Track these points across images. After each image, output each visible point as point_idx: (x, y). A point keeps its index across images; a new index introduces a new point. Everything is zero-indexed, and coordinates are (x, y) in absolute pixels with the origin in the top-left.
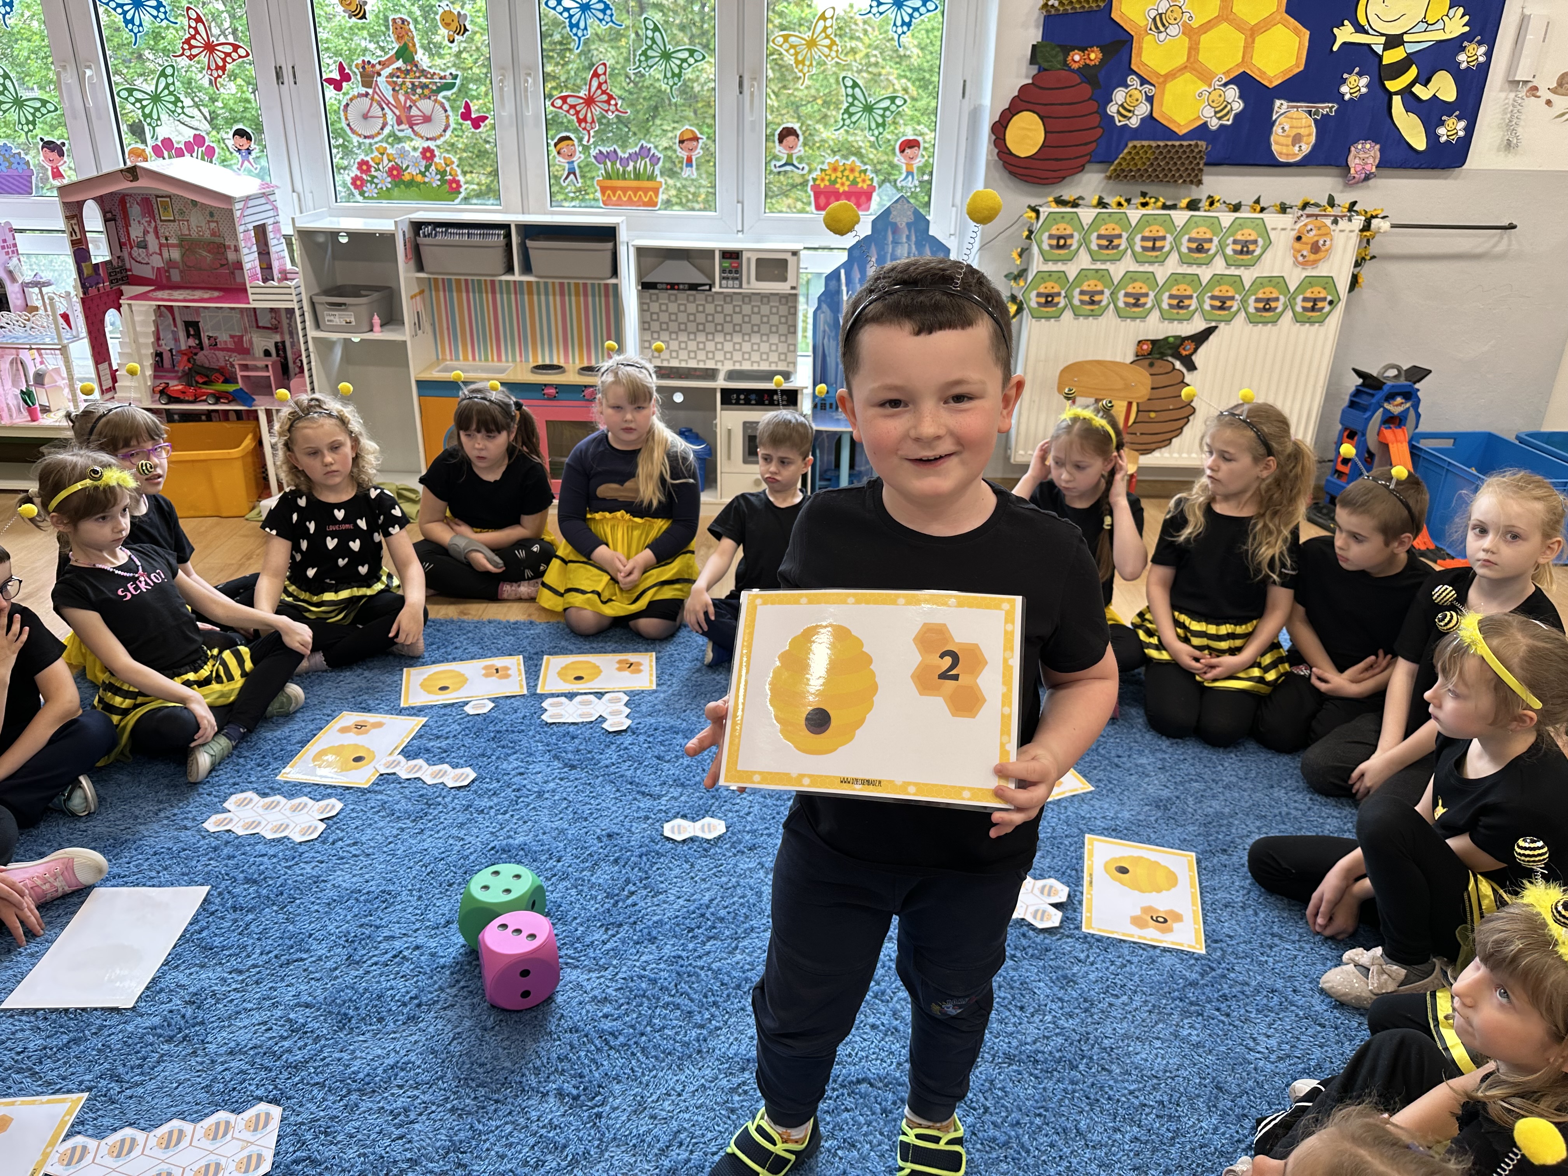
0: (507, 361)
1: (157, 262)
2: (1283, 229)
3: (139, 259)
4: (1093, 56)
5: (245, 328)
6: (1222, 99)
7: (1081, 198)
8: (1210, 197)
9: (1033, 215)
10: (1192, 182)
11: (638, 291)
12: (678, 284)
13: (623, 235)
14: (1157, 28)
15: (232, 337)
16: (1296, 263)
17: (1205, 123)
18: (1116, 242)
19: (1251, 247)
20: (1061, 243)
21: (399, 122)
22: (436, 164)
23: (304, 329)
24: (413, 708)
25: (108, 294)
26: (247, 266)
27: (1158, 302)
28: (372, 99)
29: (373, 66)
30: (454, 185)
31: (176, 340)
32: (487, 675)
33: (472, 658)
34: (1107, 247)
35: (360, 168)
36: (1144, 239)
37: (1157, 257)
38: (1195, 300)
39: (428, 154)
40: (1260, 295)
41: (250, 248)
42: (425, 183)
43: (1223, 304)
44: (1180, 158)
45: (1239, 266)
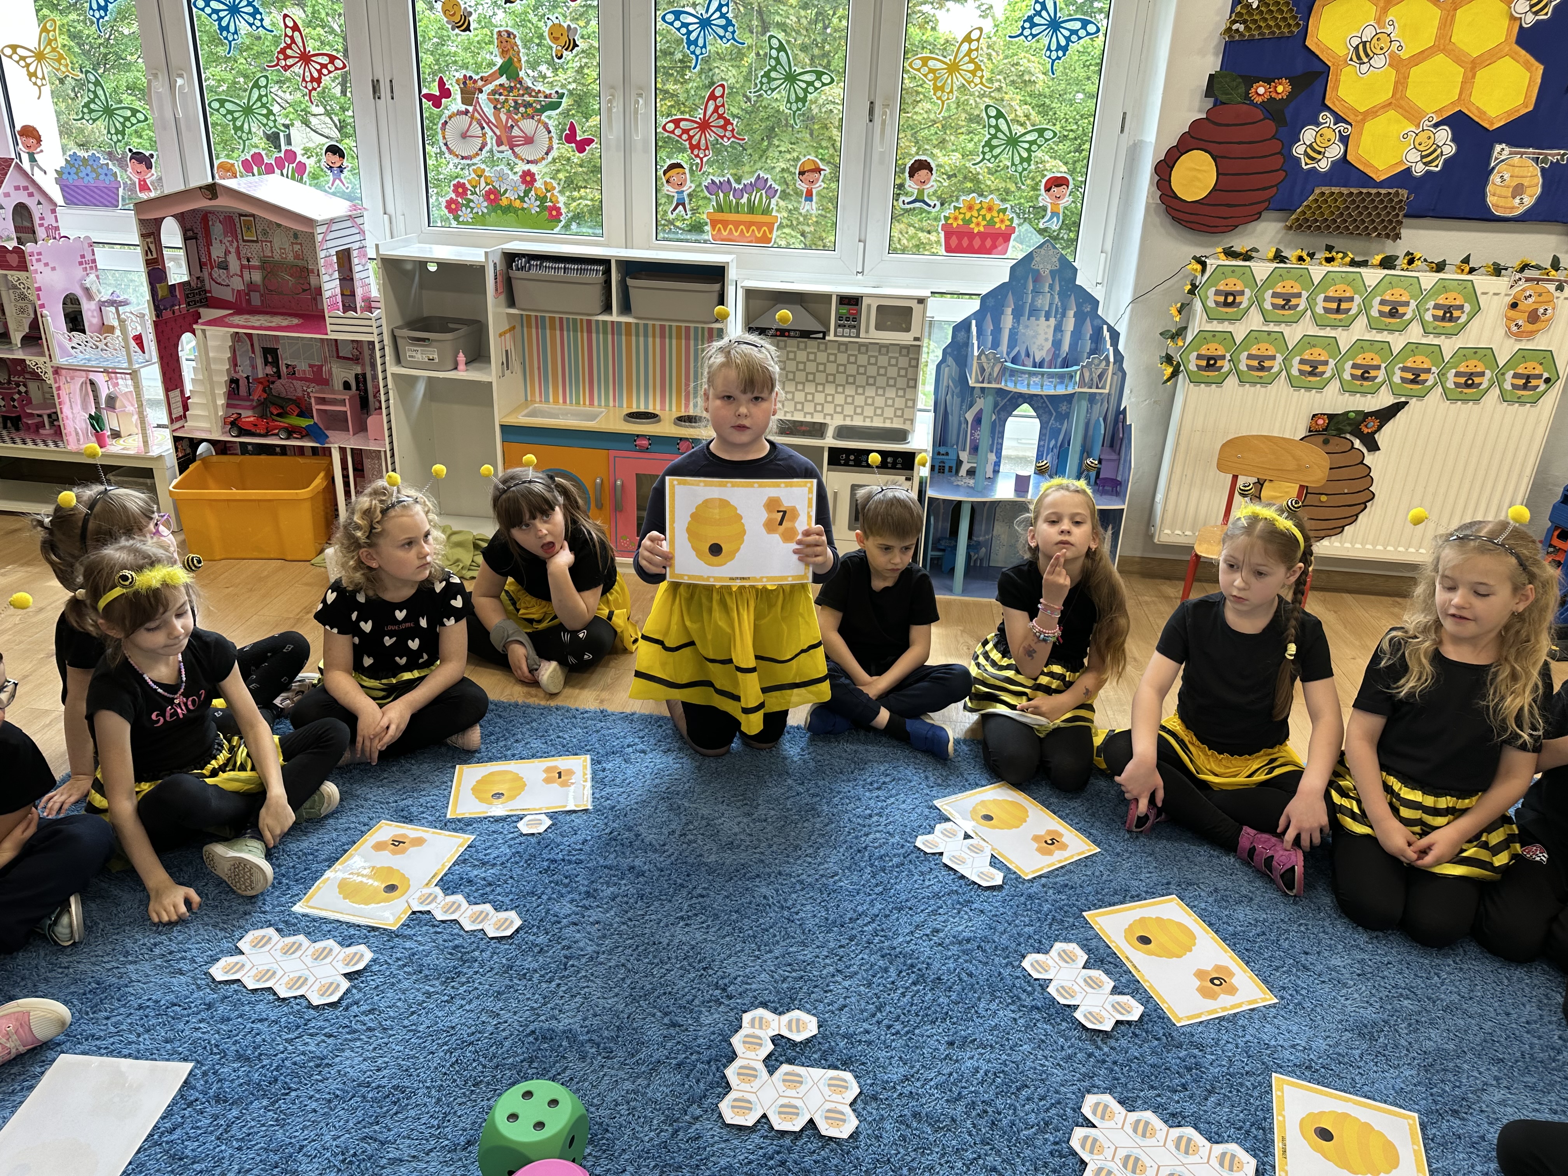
0: (600, 405)
1: (238, 284)
2: (1495, 294)
3: (219, 280)
4: (1280, 89)
5: (325, 357)
6: (1432, 141)
7: (1255, 250)
8: (1408, 253)
9: (1199, 267)
10: (1387, 236)
12: (789, 331)
13: (732, 274)
14: (1359, 57)
15: (311, 366)
16: (1509, 333)
17: (1408, 170)
18: (1294, 301)
19: (1456, 313)
20: (1229, 300)
21: (499, 143)
22: (536, 189)
23: (384, 363)
24: (459, 820)
25: (184, 317)
26: (326, 294)
27: (1338, 372)
28: (472, 117)
29: (475, 82)
30: (554, 213)
31: (254, 367)
32: (548, 781)
33: (533, 756)
34: (1283, 307)
35: (455, 191)
36: (1327, 299)
37: (1340, 320)
38: (1383, 370)
39: (528, 178)
40: (1462, 369)
41: (331, 275)
42: (523, 209)
43: (1416, 377)
44: (1376, 208)
45: (1439, 335)
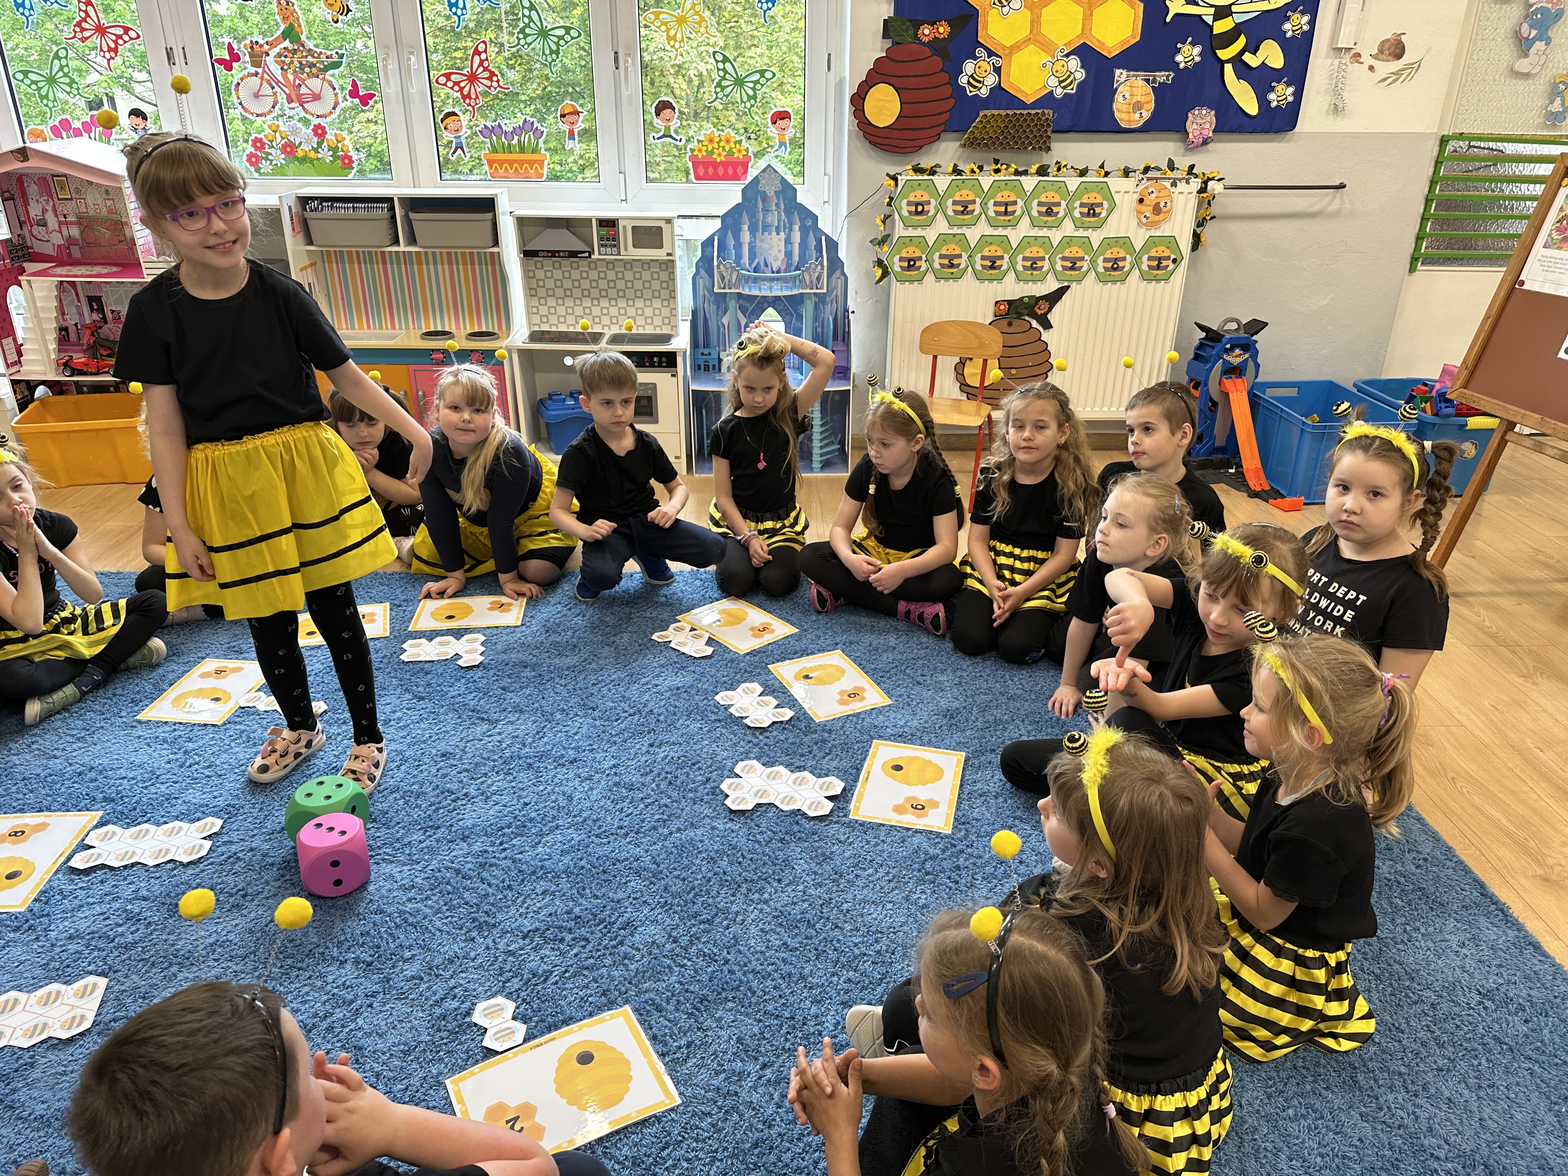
0: (401, 328)
1: (57, 239)
2: (1125, 192)
3: (39, 237)
4: (941, 30)
6: (1065, 69)
7: (937, 166)
8: (1058, 163)
9: (892, 182)
10: (1041, 149)
11: (522, 260)
12: (558, 252)
13: (503, 206)
14: (1000, 2)
16: (1140, 224)
17: (1051, 93)
18: (970, 207)
19: (1097, 210)
20: (919, 208)
21: (290, 101)
22: (328, 141)
25: (9, 271)
26: (139, 242)
27: (1013, 263)
28: (262, 78)
29: (261, 46)
30: (347, 161)
31: (81, 314)
34: (962, 213)
35: (254, 146)
36: (996, 204)
37: (1009, 221)
38: (1047, 261)
39: (320, 131)
40: (1108, 255)
42: (318, 159)
43: (1073, 265)
44: (1029, 126)
45: (1087, 228)
